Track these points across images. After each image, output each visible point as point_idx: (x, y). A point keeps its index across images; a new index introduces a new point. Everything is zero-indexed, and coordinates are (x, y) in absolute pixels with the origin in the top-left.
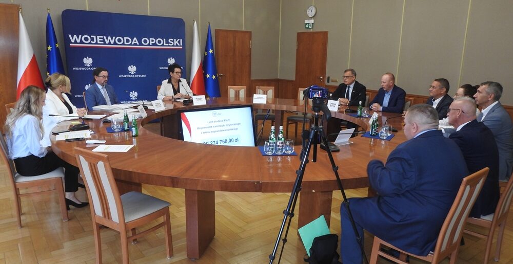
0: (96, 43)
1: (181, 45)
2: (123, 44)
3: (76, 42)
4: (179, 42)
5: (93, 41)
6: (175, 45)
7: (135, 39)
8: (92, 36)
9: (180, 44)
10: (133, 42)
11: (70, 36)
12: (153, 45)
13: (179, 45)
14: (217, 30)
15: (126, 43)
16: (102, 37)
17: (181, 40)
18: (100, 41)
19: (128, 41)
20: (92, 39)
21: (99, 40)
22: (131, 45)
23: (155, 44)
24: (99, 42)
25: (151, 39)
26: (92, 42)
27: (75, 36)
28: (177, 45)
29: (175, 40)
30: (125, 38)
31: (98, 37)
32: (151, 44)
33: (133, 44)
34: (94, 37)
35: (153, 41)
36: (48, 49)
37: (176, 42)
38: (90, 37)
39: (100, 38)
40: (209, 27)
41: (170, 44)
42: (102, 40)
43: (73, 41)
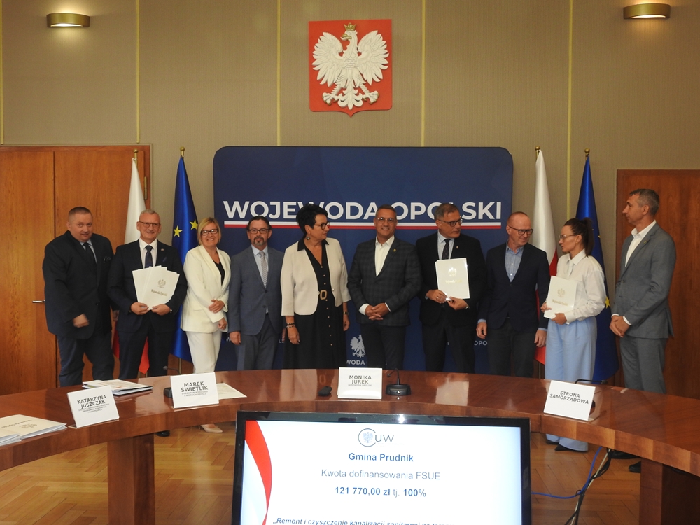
0: (281, 219)
1: (499, 216)
2: (343, 219)
3: (237, 217)
4: (493, 210)
5: (274, 213)
6: (481, 217)
7: (373, 205)
8: (272, 203)
9: (494, 214)
10: (369, 213)
11: (226, 203)
12: (418, 219)
13: (491, 217)
14: (625, 171)
15: (348, 216)
16: (294, 203)
17: (499, 204)
18: (290, 213)
19: (354, 211)
20: (272, 210)
21: (286, 210)
22: (361, 220)
23: (424, 218)
24: (286, 216)
25: (413, 205)
26: (271, 216)
27: (237, 204)
28: (486, 218)
29: (481, 204)
30: (349, 205)
31: (286, 204)
32: (413, 217)
33: (366, 217)
34: (277, 204)
35: (418, 209)
36: (174, 232)
37: (484, 210)
38: (268, 204)
39: (289, 207)
40: (588, 162)
41: (464, 217)
42: (294, 210)
43: (231, 214)
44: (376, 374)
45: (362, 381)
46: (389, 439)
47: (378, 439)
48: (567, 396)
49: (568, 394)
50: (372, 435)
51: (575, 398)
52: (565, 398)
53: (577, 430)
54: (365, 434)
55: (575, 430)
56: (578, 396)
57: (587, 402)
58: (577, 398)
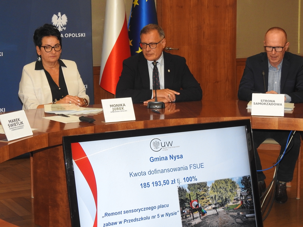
44: (128, 102)
45: (119, 107)
46: (170, 144)
47: (163, 145)
48: (266, 102)
49: (266, 101)
50: (158, 142)
51: (272, 103)
52: (265, 104)
53: (278, 123)
54: (154, 143)
55: (277, 124)
56: (274, 101)
57: (281, 104)
58: (274, 103)
